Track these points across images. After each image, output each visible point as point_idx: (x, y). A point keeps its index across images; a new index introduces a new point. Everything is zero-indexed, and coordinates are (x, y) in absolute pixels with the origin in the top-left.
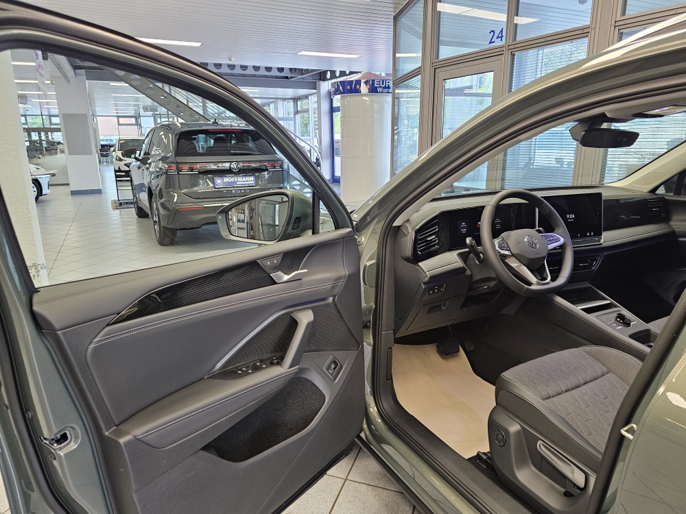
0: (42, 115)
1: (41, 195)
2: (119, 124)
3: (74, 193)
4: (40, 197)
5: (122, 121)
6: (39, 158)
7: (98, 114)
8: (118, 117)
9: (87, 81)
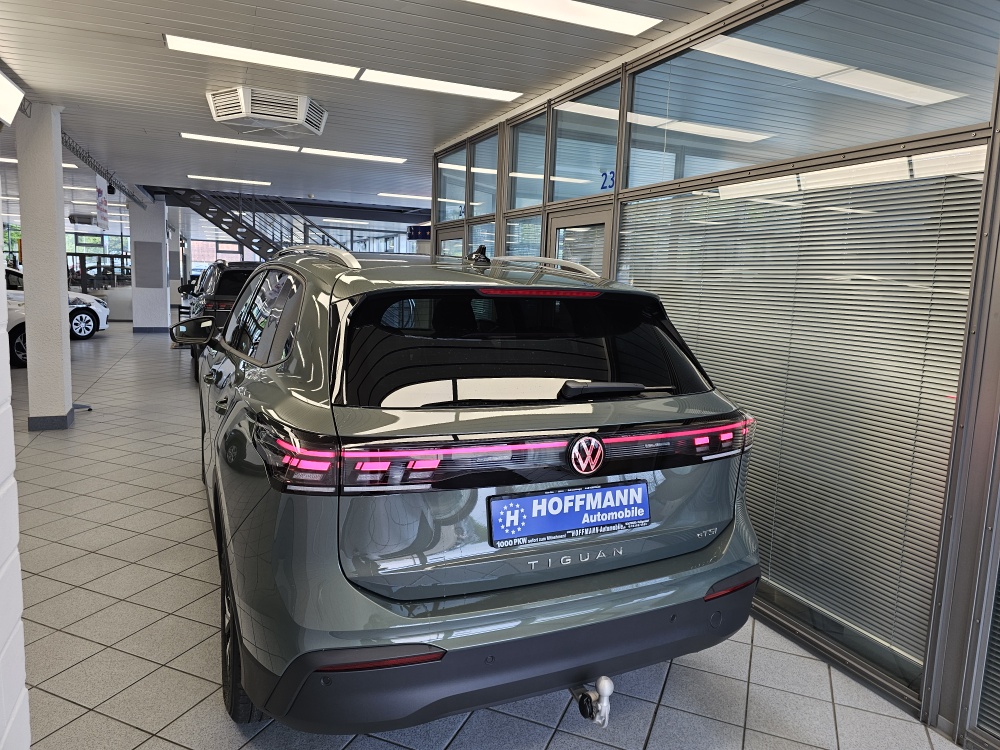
0: (122, 236)
1: (98, 330)
2: (218, 251)
3: (137, 331)
4: (96, 333)
5: (222, 247)
6: (106, 289)
7: (192, 237)
8: (218, 242)
9: (166, 208)
